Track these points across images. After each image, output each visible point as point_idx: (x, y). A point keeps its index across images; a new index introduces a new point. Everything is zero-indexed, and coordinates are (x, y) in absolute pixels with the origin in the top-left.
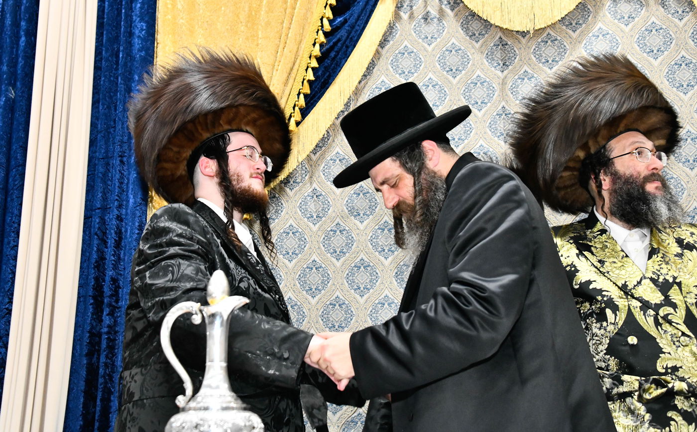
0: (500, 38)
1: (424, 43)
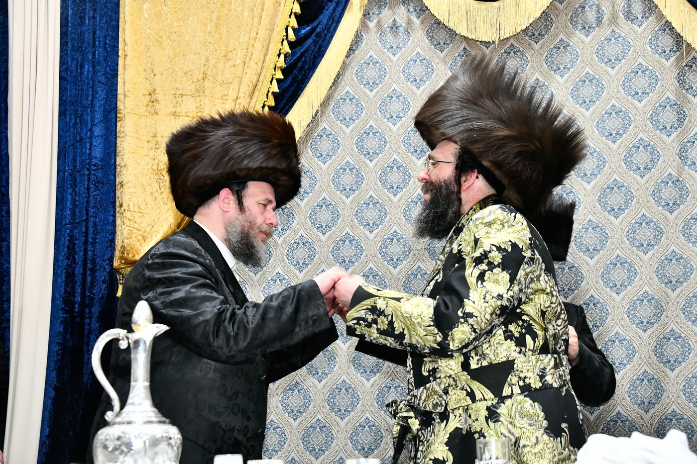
0: (465, 48)
1: (389, 53)
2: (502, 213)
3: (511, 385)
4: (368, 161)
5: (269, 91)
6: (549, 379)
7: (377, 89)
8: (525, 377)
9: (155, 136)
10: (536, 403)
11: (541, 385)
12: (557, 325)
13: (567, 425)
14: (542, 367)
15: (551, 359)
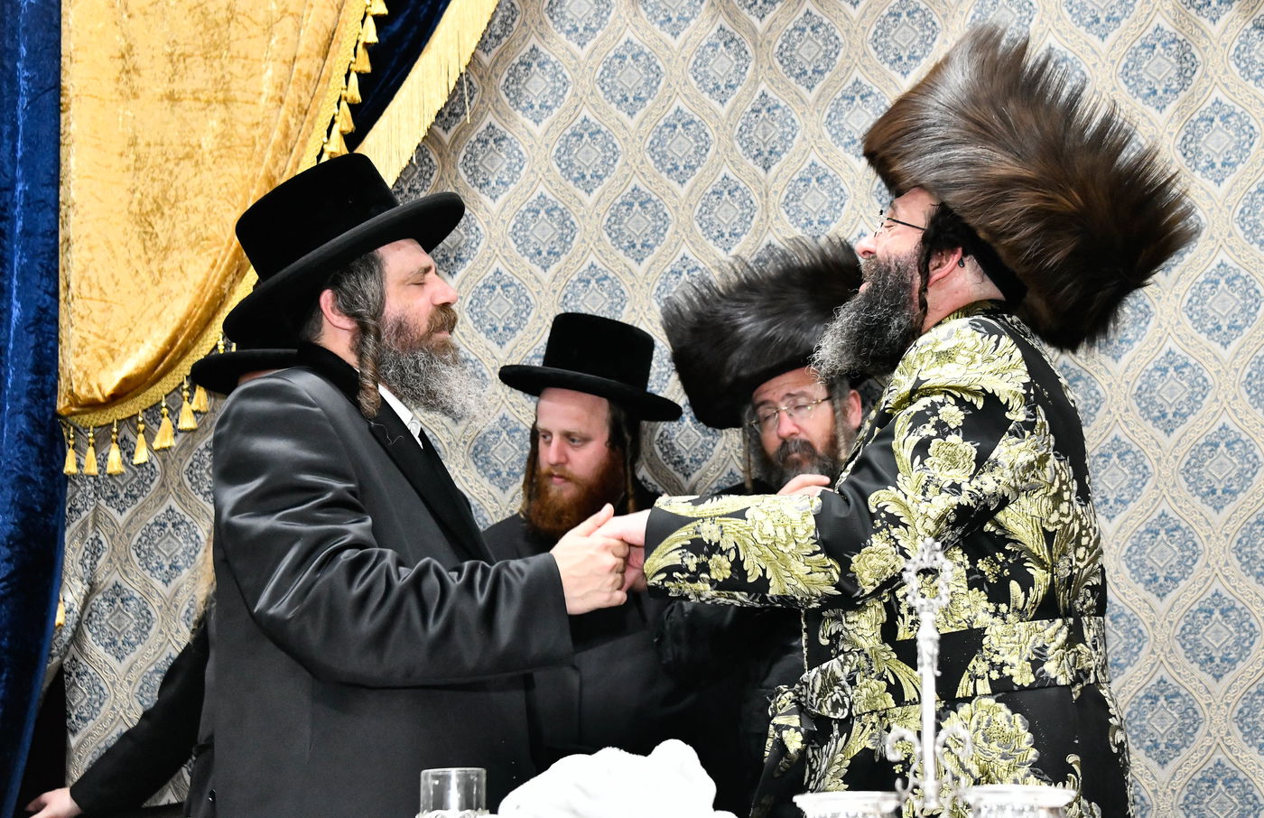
2: (973, 335)
3: (974, 678)
4: (581, 193)
5: (358, 41)
6: (1050, 668)
7: (593, 41)
8: (1003, 664)
9: (133, 143)
10: (1018, 716)
11: (1032, 679)
12: (1078, 559)
13: (1078, 758)
14: (1039, 645)
15: (1060, 628)
